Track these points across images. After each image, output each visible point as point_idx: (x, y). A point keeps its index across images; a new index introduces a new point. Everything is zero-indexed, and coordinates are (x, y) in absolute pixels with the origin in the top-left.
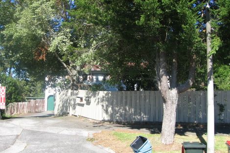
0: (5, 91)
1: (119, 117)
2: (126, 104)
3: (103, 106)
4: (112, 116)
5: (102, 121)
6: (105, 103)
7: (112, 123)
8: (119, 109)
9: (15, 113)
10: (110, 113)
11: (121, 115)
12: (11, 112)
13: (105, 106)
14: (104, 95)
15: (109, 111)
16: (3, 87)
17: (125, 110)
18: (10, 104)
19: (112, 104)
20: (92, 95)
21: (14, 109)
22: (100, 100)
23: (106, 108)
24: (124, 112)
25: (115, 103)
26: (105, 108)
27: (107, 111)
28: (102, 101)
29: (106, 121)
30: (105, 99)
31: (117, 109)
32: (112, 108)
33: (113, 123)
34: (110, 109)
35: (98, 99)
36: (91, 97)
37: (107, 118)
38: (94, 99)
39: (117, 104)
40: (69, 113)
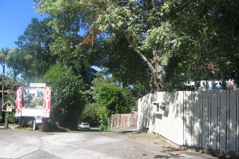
0: (50, 94)
1: (213, 141)
2: (228, 116)
3: (184, 119)
4: (200, 138)
5: (183, 146)
6: (189, 114)
7: (201, 151)
8: (214, 126)
9: (118, 126)
10: (196, 134)
11: (218, 138)
12: (113, 124)
13: (188, 120)
14: (186, 98)
15: (195, 128)
16: (48, 88)
17: (227, 128)
18: (113, 115)
19: (201, 116)
20: (170, 100)
21: (117, 122)
22: (179, 108)
23: (191, 122)
24: (223, 131)
25: (206, 114)
26: (188, 123)
27: (191, 130)
28: (184, 109)
29: (191, 147)
30: (188, 106)
31: (210, 125)
32: (202, 124)
33: (203, 152)
34: (197, 125)
35: (177, 106)
36: (169, 103)
37: (191, 141)
38: (173, 106)
39: (210, 115)
40: (148, 129)
